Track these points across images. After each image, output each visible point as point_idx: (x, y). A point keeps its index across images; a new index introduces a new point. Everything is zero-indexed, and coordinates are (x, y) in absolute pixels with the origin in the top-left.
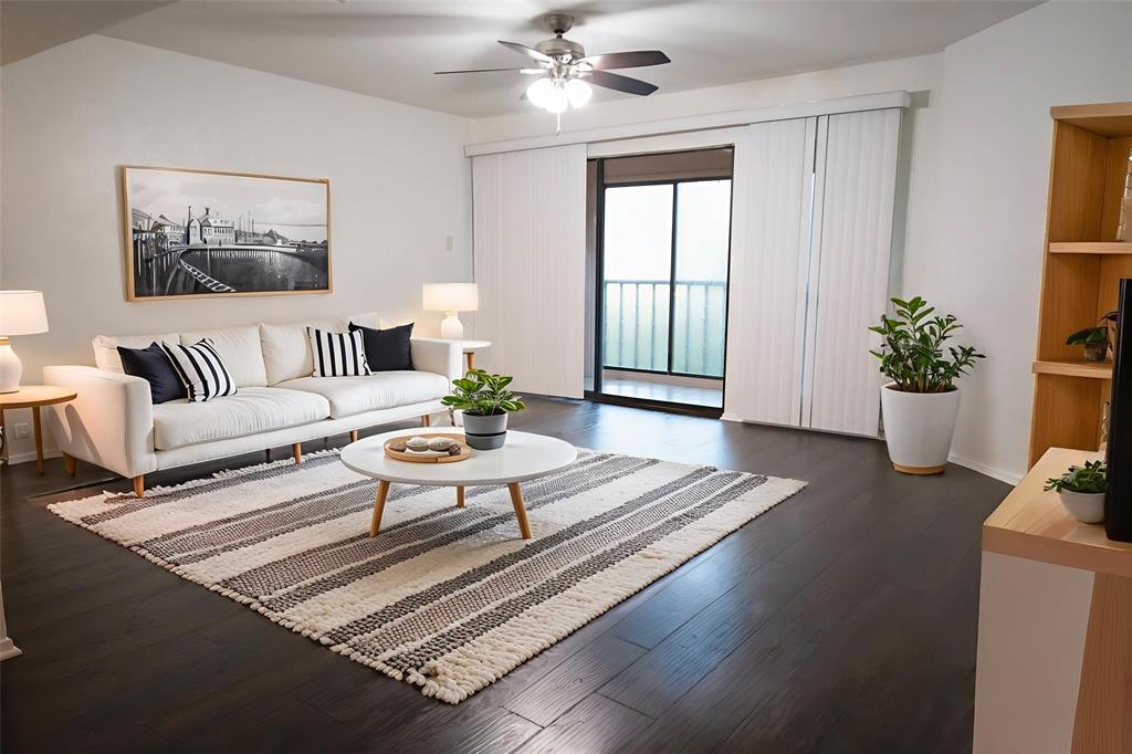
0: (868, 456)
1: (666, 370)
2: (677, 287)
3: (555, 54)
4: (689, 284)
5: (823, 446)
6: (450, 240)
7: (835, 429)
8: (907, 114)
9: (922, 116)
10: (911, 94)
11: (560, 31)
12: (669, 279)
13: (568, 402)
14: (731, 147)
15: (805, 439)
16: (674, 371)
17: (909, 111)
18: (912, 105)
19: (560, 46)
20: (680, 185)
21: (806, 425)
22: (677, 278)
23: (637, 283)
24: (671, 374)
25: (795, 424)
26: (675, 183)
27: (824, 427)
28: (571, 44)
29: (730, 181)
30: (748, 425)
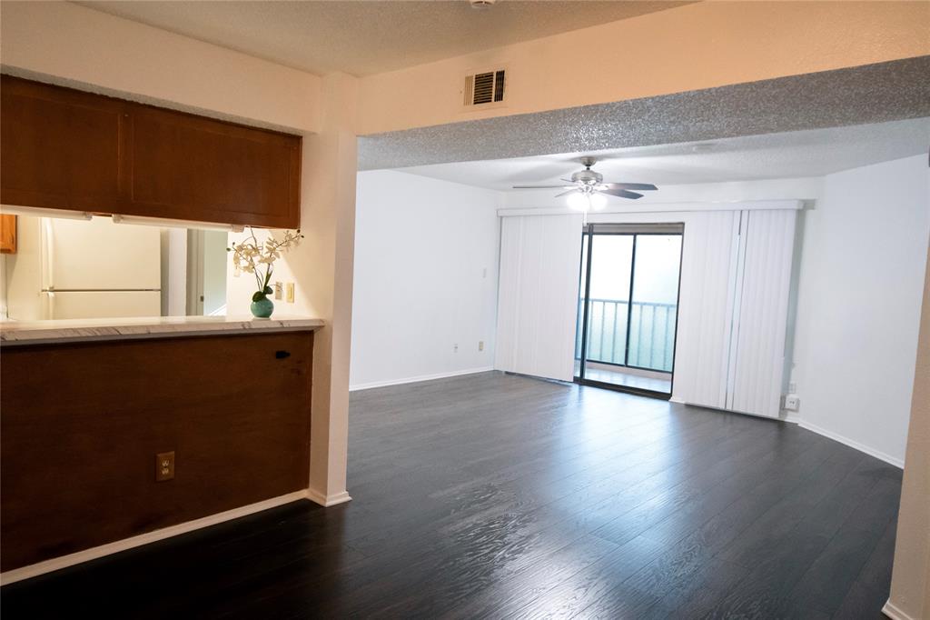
0: (772, 431)
1: (623, 363)
2: (634, 306)
3: (586, 180)
4: (643, 304)
5: (741, 423)
6: (485, 270)
7: (750, 411)
8: (801, 214)
9: (810, 214)
10: (803, 201)
11: (588, 165)
12: (628, 300)
13: (560, 384)
14: (683, 224)
15: (728, 417)
16: (629, 364)
17: (803, 211)
18: (804, 207)
19: (590, 175)
20: (638, 237)
21: (729, 408)
22: (634, 300)
23: (604, 302)
24: (627, 366)
25: (722, 407)
26: (635, 235)
27: (741, 409)
28: (595, 174)
29: (681, 236)
30: (689, 406)
